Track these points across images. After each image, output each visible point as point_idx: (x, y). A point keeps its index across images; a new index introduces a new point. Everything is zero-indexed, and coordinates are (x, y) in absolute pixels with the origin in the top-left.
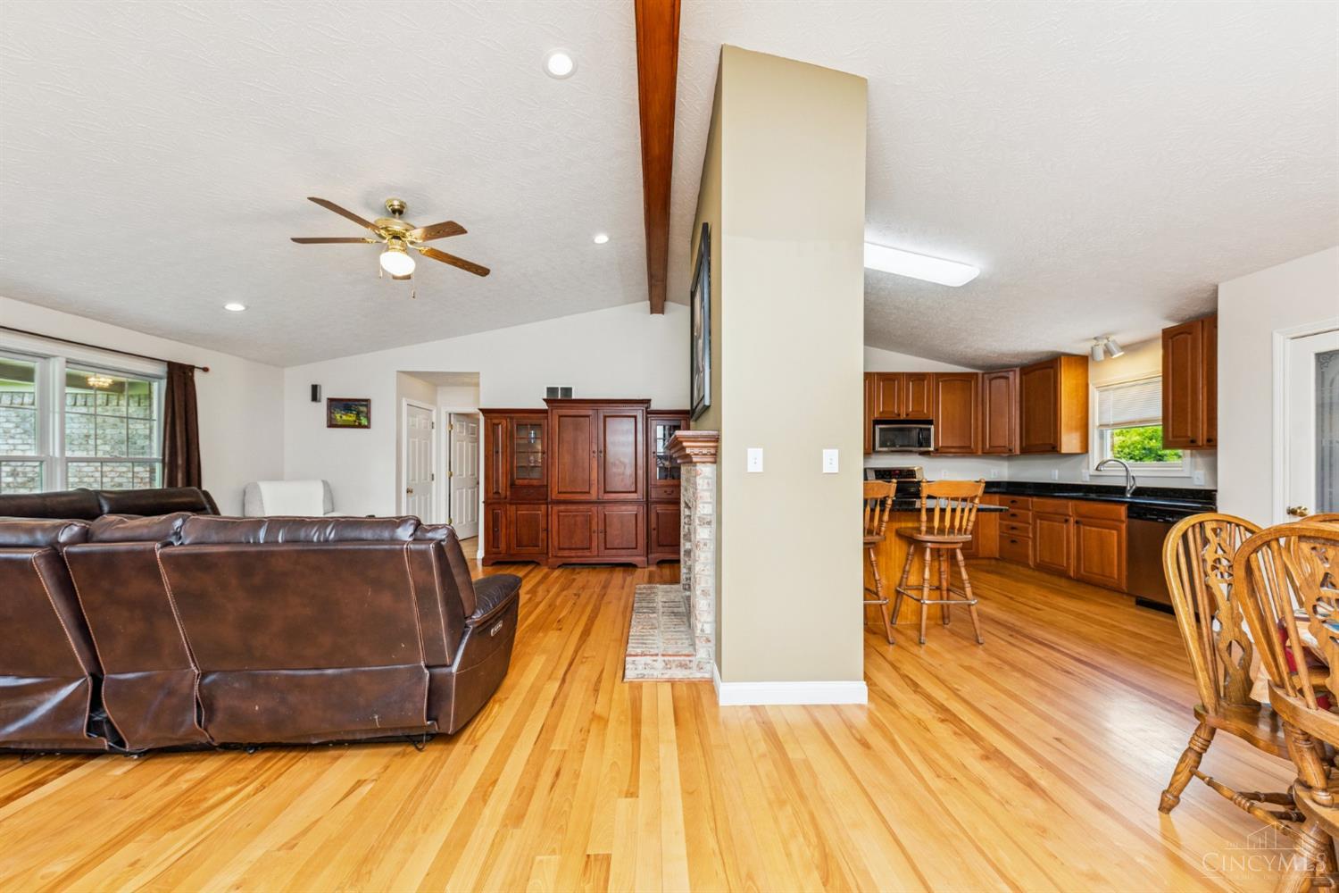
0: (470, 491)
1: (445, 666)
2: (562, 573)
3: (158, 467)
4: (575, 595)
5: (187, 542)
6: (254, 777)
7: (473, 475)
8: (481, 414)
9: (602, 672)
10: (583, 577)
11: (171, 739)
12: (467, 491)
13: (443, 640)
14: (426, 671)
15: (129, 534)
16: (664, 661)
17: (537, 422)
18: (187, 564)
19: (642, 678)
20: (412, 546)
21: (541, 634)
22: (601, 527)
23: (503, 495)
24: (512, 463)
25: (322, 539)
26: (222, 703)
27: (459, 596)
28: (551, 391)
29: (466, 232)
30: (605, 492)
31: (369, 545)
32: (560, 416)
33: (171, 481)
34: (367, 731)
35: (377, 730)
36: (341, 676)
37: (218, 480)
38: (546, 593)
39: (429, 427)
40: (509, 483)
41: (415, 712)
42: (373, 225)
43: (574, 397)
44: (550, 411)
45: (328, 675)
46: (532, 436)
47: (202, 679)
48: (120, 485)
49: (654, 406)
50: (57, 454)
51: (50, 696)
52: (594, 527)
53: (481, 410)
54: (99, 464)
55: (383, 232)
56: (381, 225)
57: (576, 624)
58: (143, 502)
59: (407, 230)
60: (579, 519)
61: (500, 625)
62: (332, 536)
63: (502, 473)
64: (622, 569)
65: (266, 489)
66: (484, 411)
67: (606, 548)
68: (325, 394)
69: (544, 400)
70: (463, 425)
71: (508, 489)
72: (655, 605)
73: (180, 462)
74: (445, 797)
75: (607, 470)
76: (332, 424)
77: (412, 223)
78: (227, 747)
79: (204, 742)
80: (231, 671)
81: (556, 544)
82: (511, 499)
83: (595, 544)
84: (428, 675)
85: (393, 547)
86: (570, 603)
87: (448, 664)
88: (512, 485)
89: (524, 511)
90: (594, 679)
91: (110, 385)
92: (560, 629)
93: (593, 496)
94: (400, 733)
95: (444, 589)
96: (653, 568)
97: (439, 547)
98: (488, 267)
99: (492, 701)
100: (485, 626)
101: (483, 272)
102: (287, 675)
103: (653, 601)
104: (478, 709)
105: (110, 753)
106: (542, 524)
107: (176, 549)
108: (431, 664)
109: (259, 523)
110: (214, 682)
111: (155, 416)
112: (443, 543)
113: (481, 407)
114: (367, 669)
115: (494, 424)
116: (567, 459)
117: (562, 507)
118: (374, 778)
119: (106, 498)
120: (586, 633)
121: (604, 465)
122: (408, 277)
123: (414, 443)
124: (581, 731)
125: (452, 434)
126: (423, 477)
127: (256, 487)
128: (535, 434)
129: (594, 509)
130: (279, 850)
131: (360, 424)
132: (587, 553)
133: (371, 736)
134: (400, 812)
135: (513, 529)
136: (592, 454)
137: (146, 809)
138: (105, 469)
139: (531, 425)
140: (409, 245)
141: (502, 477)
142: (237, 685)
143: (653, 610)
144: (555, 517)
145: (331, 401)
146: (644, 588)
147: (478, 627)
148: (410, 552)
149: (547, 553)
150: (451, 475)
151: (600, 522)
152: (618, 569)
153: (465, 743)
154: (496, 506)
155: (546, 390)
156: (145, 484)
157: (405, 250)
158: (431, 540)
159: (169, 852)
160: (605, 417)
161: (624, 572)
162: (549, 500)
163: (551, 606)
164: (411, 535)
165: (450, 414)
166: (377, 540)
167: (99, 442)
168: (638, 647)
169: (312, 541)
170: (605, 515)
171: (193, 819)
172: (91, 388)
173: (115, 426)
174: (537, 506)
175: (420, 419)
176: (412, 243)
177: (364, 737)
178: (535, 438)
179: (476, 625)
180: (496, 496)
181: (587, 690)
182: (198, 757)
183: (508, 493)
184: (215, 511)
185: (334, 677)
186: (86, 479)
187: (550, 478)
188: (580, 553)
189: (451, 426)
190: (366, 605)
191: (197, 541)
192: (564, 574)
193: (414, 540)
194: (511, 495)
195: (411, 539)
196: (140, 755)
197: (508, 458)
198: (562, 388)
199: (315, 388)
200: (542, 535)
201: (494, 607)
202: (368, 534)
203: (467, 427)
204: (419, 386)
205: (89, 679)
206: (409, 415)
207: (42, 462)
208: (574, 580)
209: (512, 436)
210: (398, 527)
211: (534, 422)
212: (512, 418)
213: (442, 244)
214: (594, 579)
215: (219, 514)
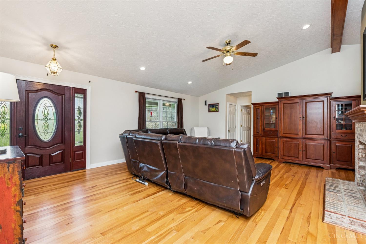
0: (247, 131)
1: (246, 192)
2: (285, 165)
3: (176, 123)
4: (292, 175)
5: (182, 142)
6: (195, 207)
7: (248, 126)
8: (252, 105)
9: (310, 213)
10: (295, 169)
11: (179, 190)
12: (246, 131)
13: (245, 183)
14: (240, 192)
15: (172, 139)
16: (350, 220)
17: (274, 107)
18: (183, 147)
19: (335, 224)
20: (236, 150)
21: (278, 188)
22: (304, 149)
23: (260, 134)
24: (263, 122)
25: (211, 144)
26: (189, 185)
27: (251, 169)
28: (280, 94)
29: (250, 42)
30: (306, 134)
31: (223, 148)
32: (284, 104)
33: (178, 127)
34: (222, 205)
35: (224, 206)
36: (215, 186)
37: (186, 127)
38: (279, 172)
39: (235, 110)
40: (262, 129)
41: (236, 205)
42: (222, 50)
43: (290, 95)
44: (279, 103)
45: (212, 185)
46: (272, 112)
47: (185, 177)
48: (170, 127)
49: (333, 96)
50: (161, 120)
51: (160, 173)
52: (300, 148)
53: (252, 104)
54: (167, 122)
55: (224, 51)
56: (224, 49)
57: (294, 188)
58: (174, 131)
59: (231, 49)
60: (293, 145)
61: (264, 182)
62: (213, 144)
63: (260, 126)
64: (315, 168)
65: (195, 129)
66: (253, 104)
67: (306, 158)
68: (208, 103)
69: (277, 98)
70: (245, 110)
71: (262, 131)
72: (339, 189)
73: (180, 122)
74: (247, 239)
75: (307, 125)
76: (210, 111)
77: (233, 46)
78: (189, 196)
79: (185, 193)
80: (191, 177)
81: (282, 153)
82: (263, 135)
83: (301, 156)
84: (240, 194)
85: (230, 149)
86: (291, 178)
87: (247, 192)
88: (264, 130)
89: (268, 140)
90: (307, 215)
91: (169, 105)
92: (287, 189)
93: (300, 135)
94: (231, 210)
95: (246, 166)
96: (334, 171)
97: (245, 151)
98: (257, 53)
99: (261, 209)
100: (259, 182)
101: (255, 55)
102: (202, 182)
103: (338, 187)
104: (257, 211)
105: (169, 189)
106: (276, 145)
107: (180, 144)
108: (241, 190)
109: (196, 138)
110: (187, 178)
111: (176, 112)
112: (245, 150)
113: (252, 103)
114: (222, 186)
115: (257, 108)
116: (287, 120)
117: (285, 139)
118: (224, 221)
119: (168, 130)
120: (300, 193)
121: (306, 123)
122: (231, 64)
123: (230, 116)
124: (302, 237)
125: (242, 112)
126: (233, 127)
127: (193, 128)
128: (273, 111)
129: (300, 141)
130: (201, 232)
131: (216, 111)
132: (297, 159)
133: (223, 207)
134: (233, 237)
135: (264, 146)
136: (299, 118)
137: (175, 206)
138: (168, 123)
139: (271, 108)
140: (232, 53)
141: (260, 127)
142: (191, 181)
143: (339, 192)
144: (282, 144)
145: (209, 105)
146: (331, 180)
147: (257, 181)
148: (235, 151)
149: (278, 157)
150: (241, 126)
151: (303, 147)
152: (313, 168)
153: (253, 222)
154: (257, 137)
155: (277, 94)
156: (174, 127)
157: (230, 55)
158: (242, 148)
159: (180, 219)
160: (306, 103)
161: (317, 170)
162: (279, 136)
163: (281, 177)
164: (235, 146)
165: (241, 106)
166: (225, 146)
167: (167, 117)
168: (332, 209)
169: (208, 145)
170: (306, 144)
171: (184, 213)
172: (166, 106)
173: (169, 114)
174: (273, 138)
175: (232, 108)
176: (232, 52)
177: (221, 207)
178: (273, 113)
179: (256, 181)
180: (257, 134)
181: (303, 219)
182: (184, 196)
183: (262, 133)
184: (186, 135)
185: (213, 186)
186: (165, 126)
187: (279, 127)
188: (293, 159)
189: (241, 110)
190: (222, 166)
191: (184, 142)
192: (286, 166)
193: (236, 147)
194: (263, 133)
195: (235, 147)
196: (174, 192)
197: (262, 121)
198: (284, 93)
199: (206, 101)
200: (276, 150)
201: (263, 175)
202: (222, 144)
203: (246, 109)
204: (232, 98)
205: (166, 171)
206: (230, 107)
207: (159, 122)
208: (291, 169)
209: (263, 113)
210: (231, 143)
211: (273, 107)
212: (263, 106)
213: (242, 50)
214: (302, 171)
215: (187, 135)
